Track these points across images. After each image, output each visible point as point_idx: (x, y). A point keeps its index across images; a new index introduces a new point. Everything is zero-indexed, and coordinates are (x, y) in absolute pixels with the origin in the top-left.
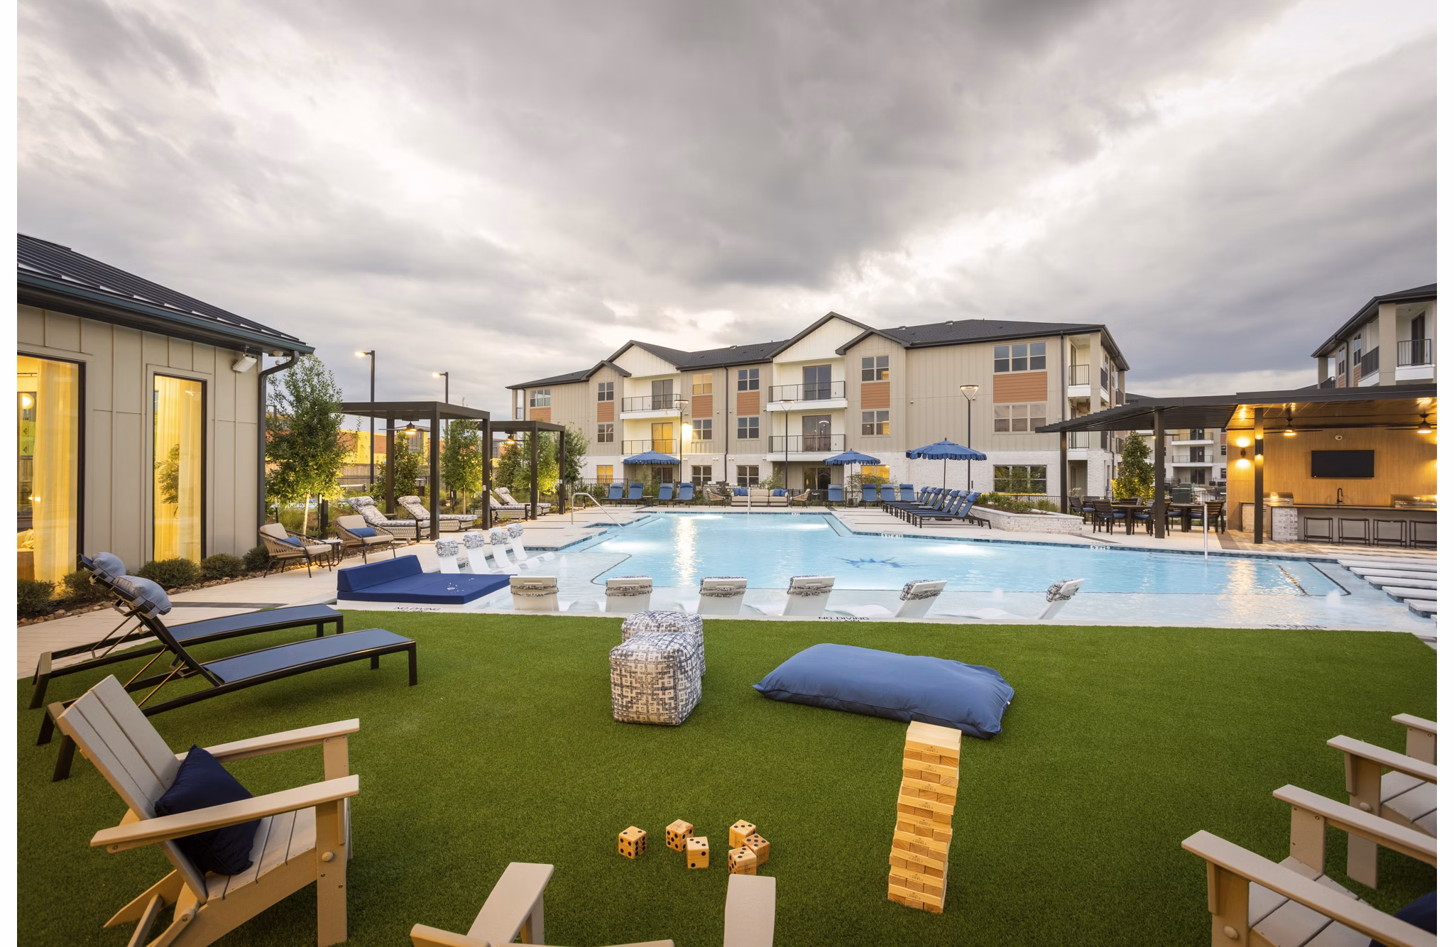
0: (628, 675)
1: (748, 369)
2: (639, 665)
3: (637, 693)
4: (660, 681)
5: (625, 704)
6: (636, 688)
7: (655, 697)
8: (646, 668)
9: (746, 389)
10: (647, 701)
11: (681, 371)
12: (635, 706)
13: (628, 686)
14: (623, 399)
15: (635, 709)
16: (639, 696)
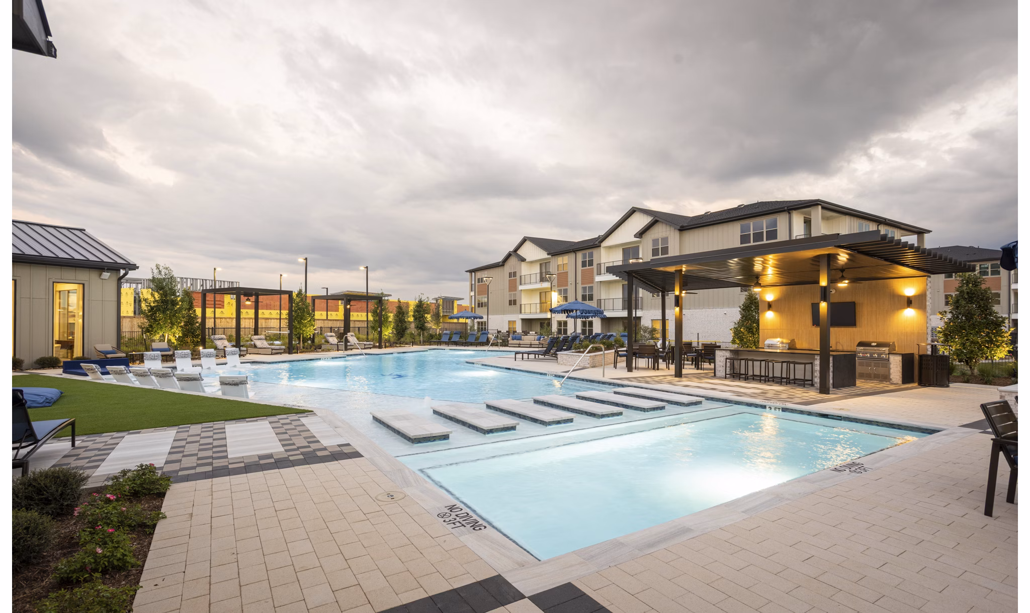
1: (587, 252)
9: (586, 266)
11: (552, 256)
14: (521, 276)
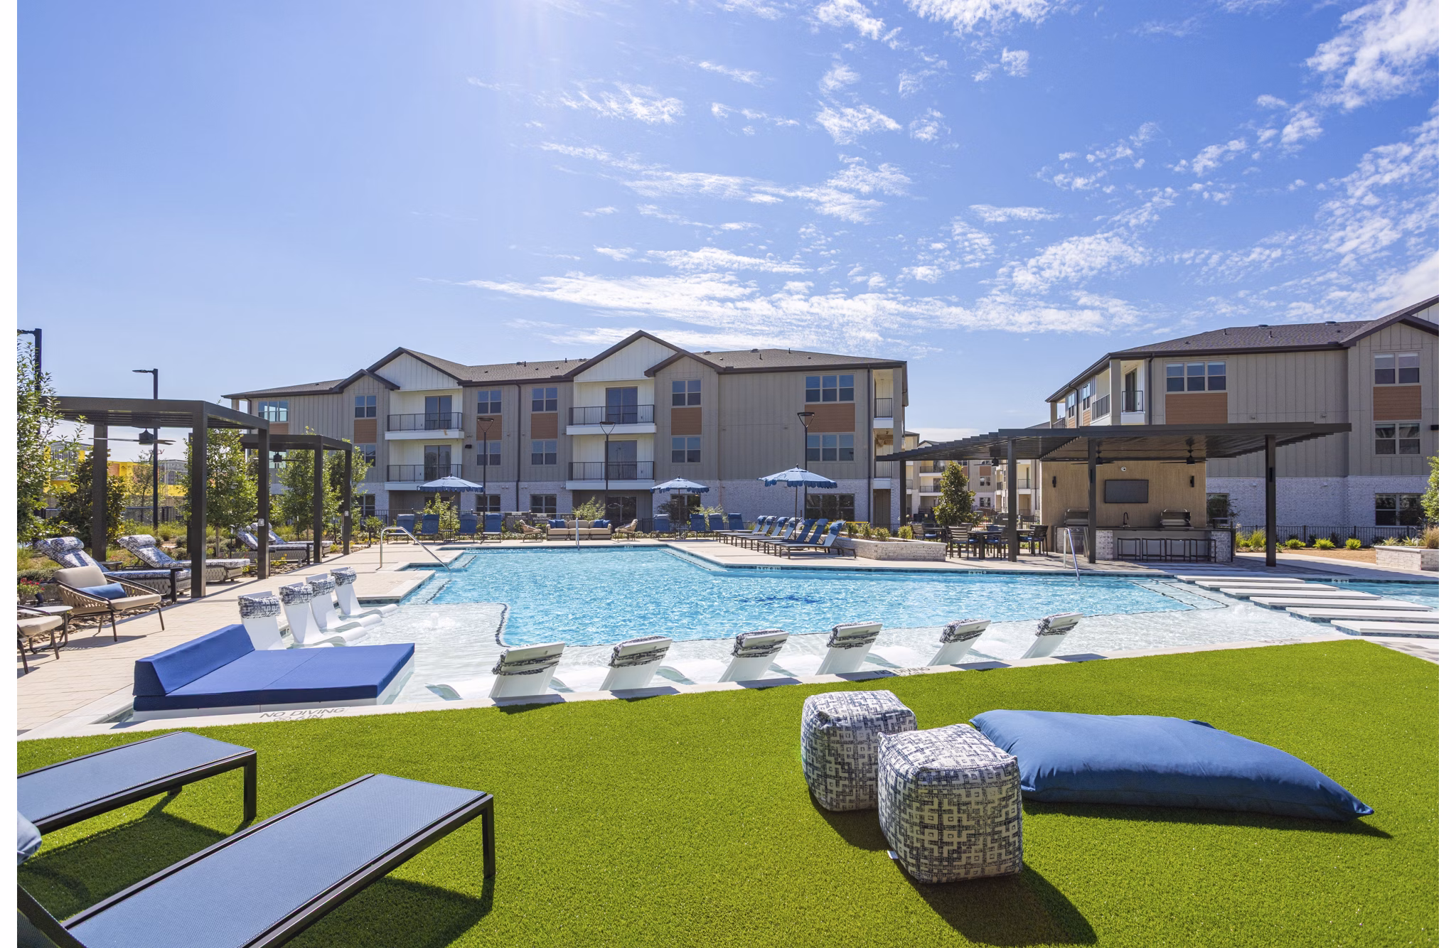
0: (955, 809)
1: (545, 387)
2: (973, 791)
3: (969, 836)
4: (1004, 811)
5: (945, 855)
6: (967, 828)
7: (996, 837)
8: (984, 793)
9: (542, 410)
10: (985, 845)
11: (464, 387)
12: (964, 856)
13: (954, 827)
14: (389, 416)
15: (964, 861)
16: (973, 839)
